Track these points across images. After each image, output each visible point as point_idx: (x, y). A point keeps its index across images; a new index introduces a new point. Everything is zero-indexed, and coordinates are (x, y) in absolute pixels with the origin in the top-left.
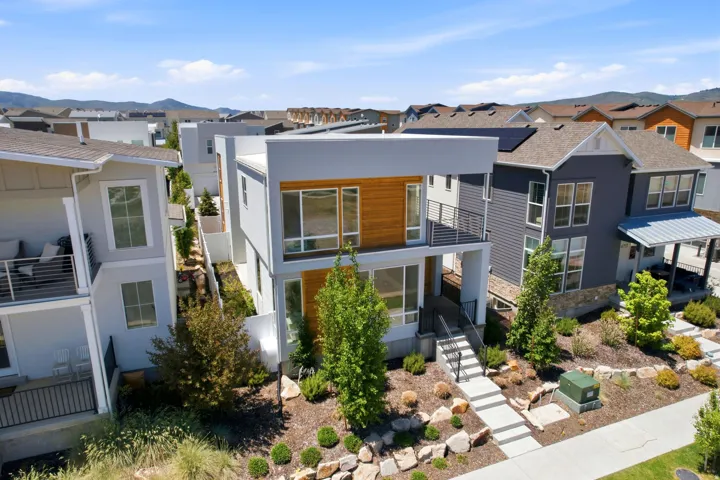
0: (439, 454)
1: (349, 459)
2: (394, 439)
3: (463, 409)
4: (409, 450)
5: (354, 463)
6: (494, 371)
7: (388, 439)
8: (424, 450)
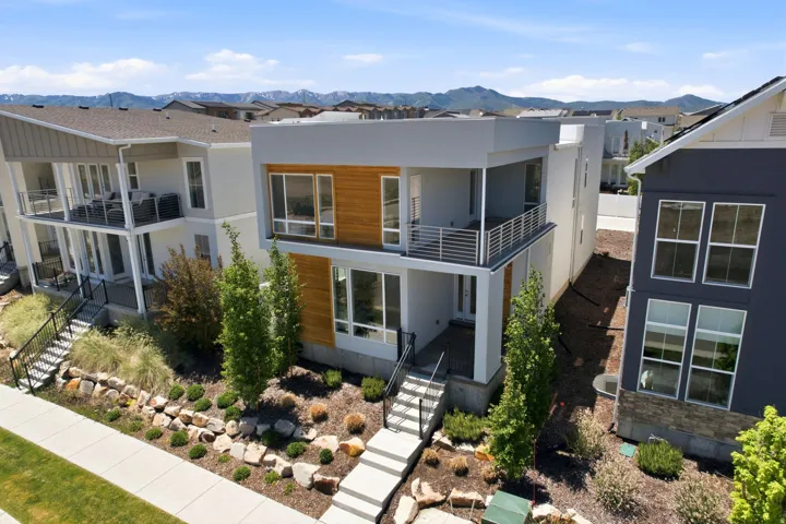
0: (279, 470)
1: (218, 423)
2: (264, 433)
3: (352, 452)
4: (263, 448)
5: (219, 429)
6: (449, 443)
7: (261, 429)
8: (270, 457)
